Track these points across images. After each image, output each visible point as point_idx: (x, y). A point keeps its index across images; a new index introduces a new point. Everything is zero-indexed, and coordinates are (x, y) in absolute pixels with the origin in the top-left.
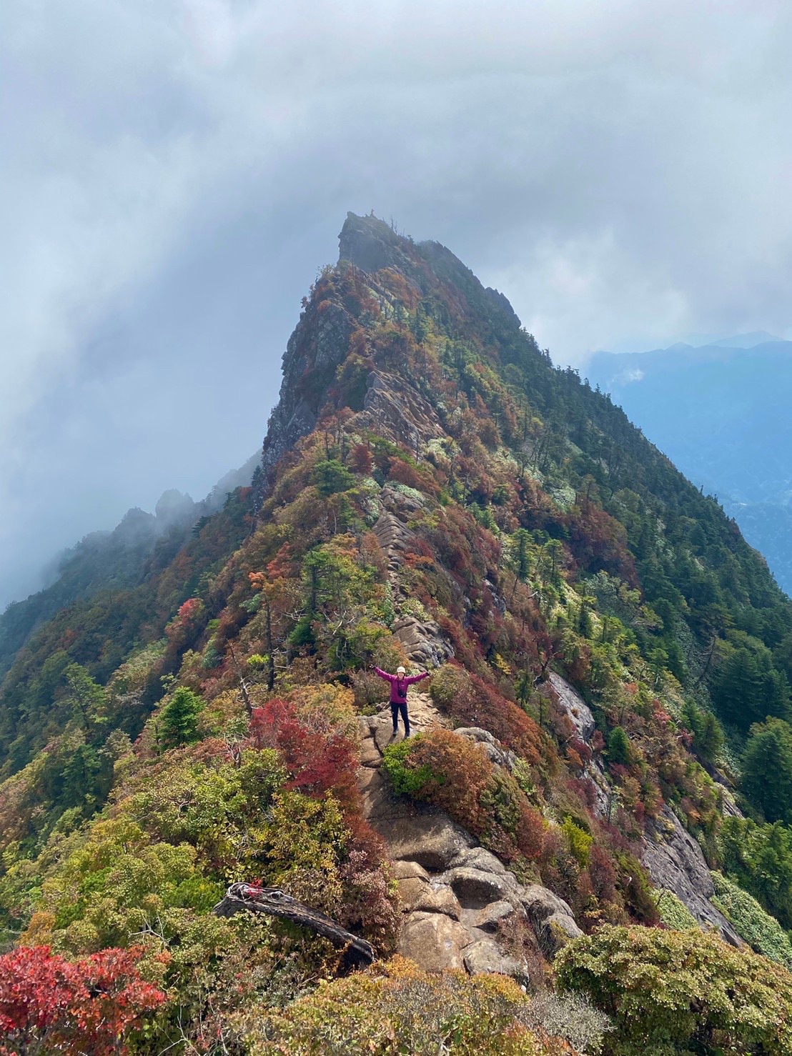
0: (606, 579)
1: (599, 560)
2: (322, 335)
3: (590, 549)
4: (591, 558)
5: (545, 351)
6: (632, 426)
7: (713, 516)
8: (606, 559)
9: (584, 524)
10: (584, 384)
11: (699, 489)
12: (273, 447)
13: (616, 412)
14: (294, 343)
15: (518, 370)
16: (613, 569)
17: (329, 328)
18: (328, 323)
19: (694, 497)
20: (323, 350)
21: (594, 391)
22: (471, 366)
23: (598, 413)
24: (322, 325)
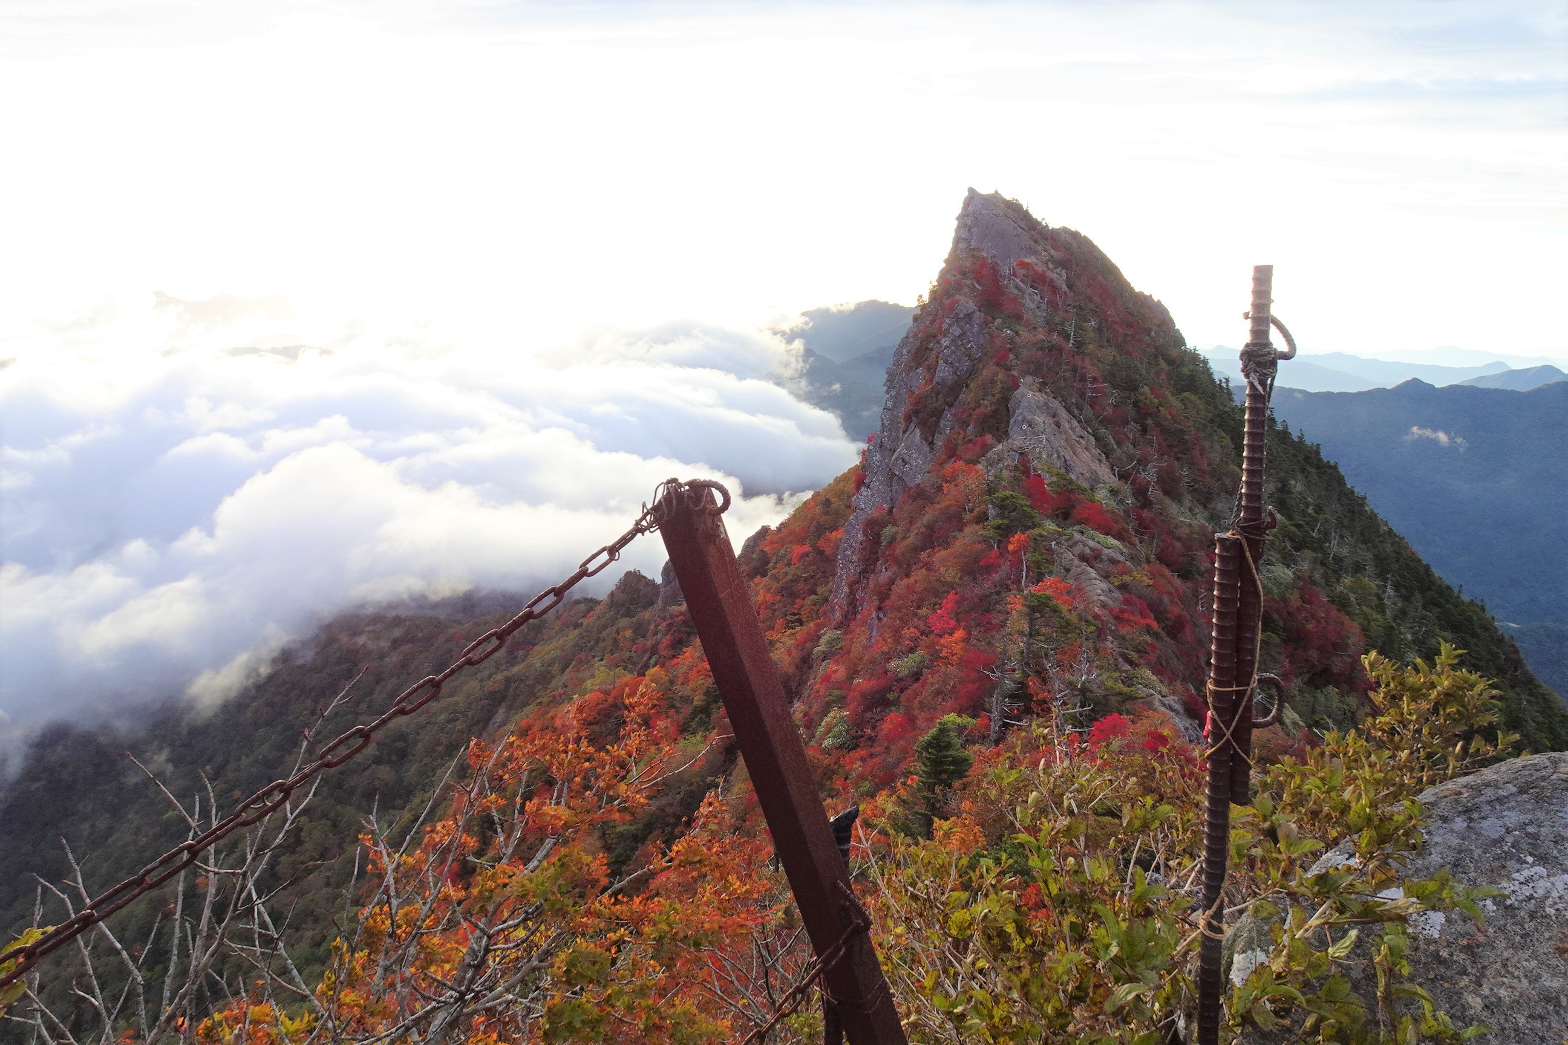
0: (1336, 698)
1: (1326, 671)
2: (945, 342)
3: (1313, 654)
4: (1313, 666)
5: (1224, 380)
6: (1352, 492)
7: (1479, 631)
8: (1335, 670)
9: (1305, 617)
10: (1281, 428)
11: (1456, 591)
12: (868, 487)
13: (1330, 471)
14: (905, 352)
15: (1198, 402)
16: (1346, 687)
17: (957, 334)
18: (955, 327)
19: (1448, 602)
20: (946, 362)
21: (1296, 439)
22: (1146, 389)
23: (1303, 470)
24: (947, 330)
